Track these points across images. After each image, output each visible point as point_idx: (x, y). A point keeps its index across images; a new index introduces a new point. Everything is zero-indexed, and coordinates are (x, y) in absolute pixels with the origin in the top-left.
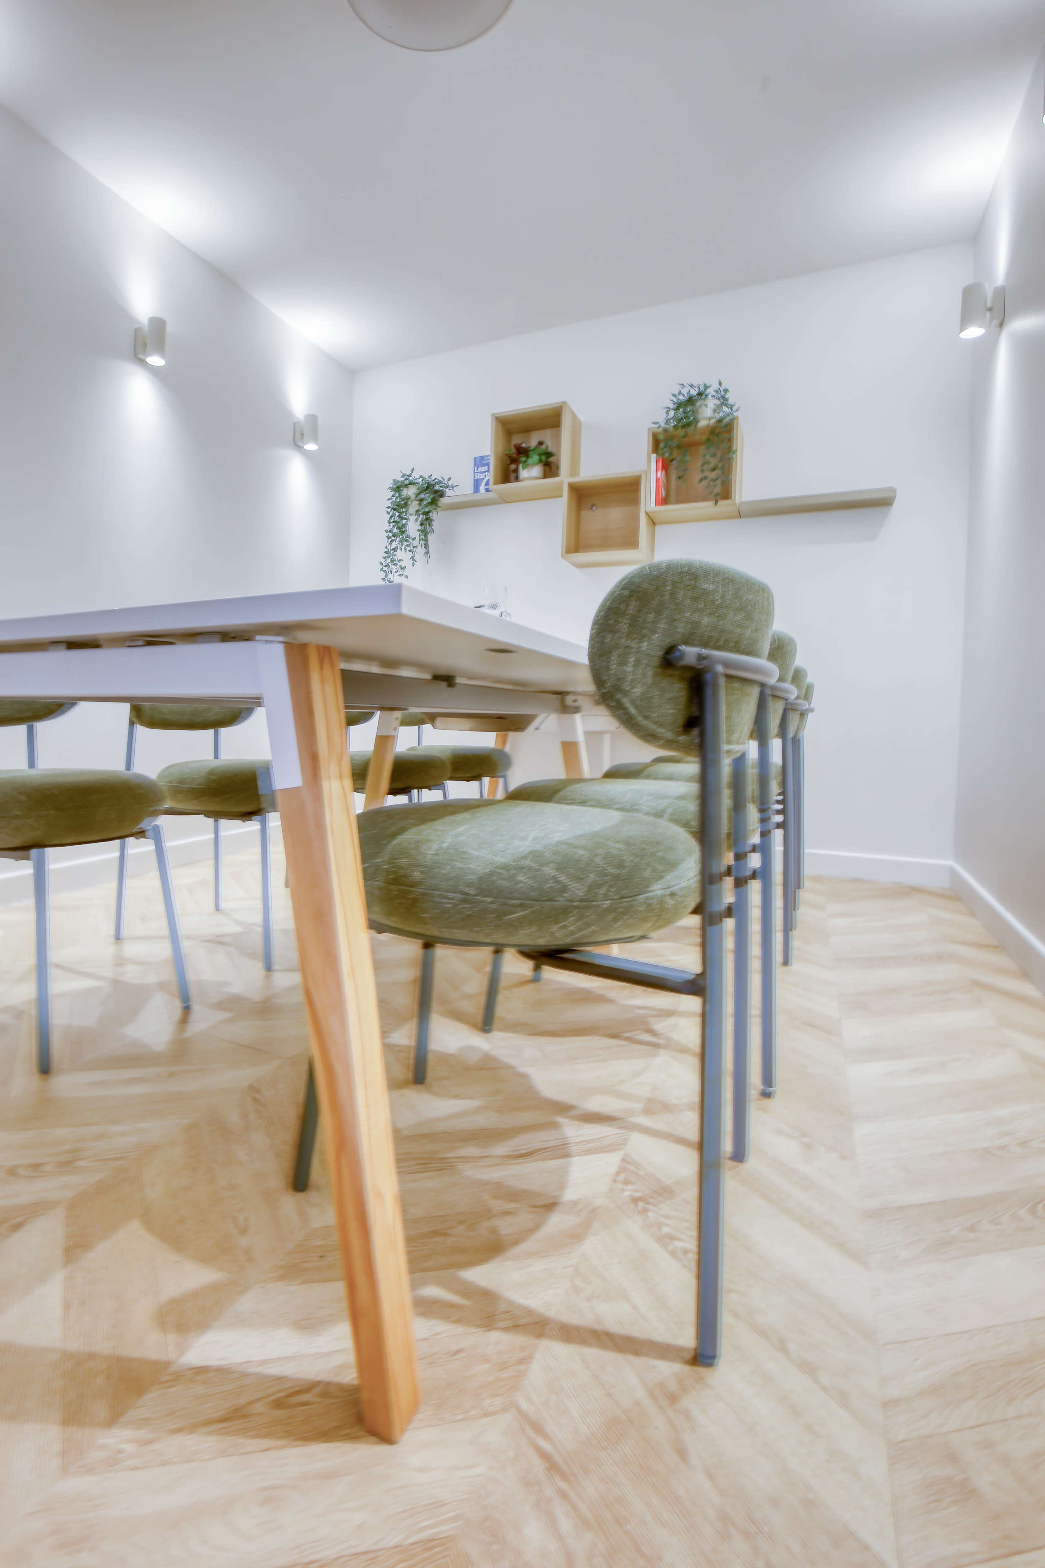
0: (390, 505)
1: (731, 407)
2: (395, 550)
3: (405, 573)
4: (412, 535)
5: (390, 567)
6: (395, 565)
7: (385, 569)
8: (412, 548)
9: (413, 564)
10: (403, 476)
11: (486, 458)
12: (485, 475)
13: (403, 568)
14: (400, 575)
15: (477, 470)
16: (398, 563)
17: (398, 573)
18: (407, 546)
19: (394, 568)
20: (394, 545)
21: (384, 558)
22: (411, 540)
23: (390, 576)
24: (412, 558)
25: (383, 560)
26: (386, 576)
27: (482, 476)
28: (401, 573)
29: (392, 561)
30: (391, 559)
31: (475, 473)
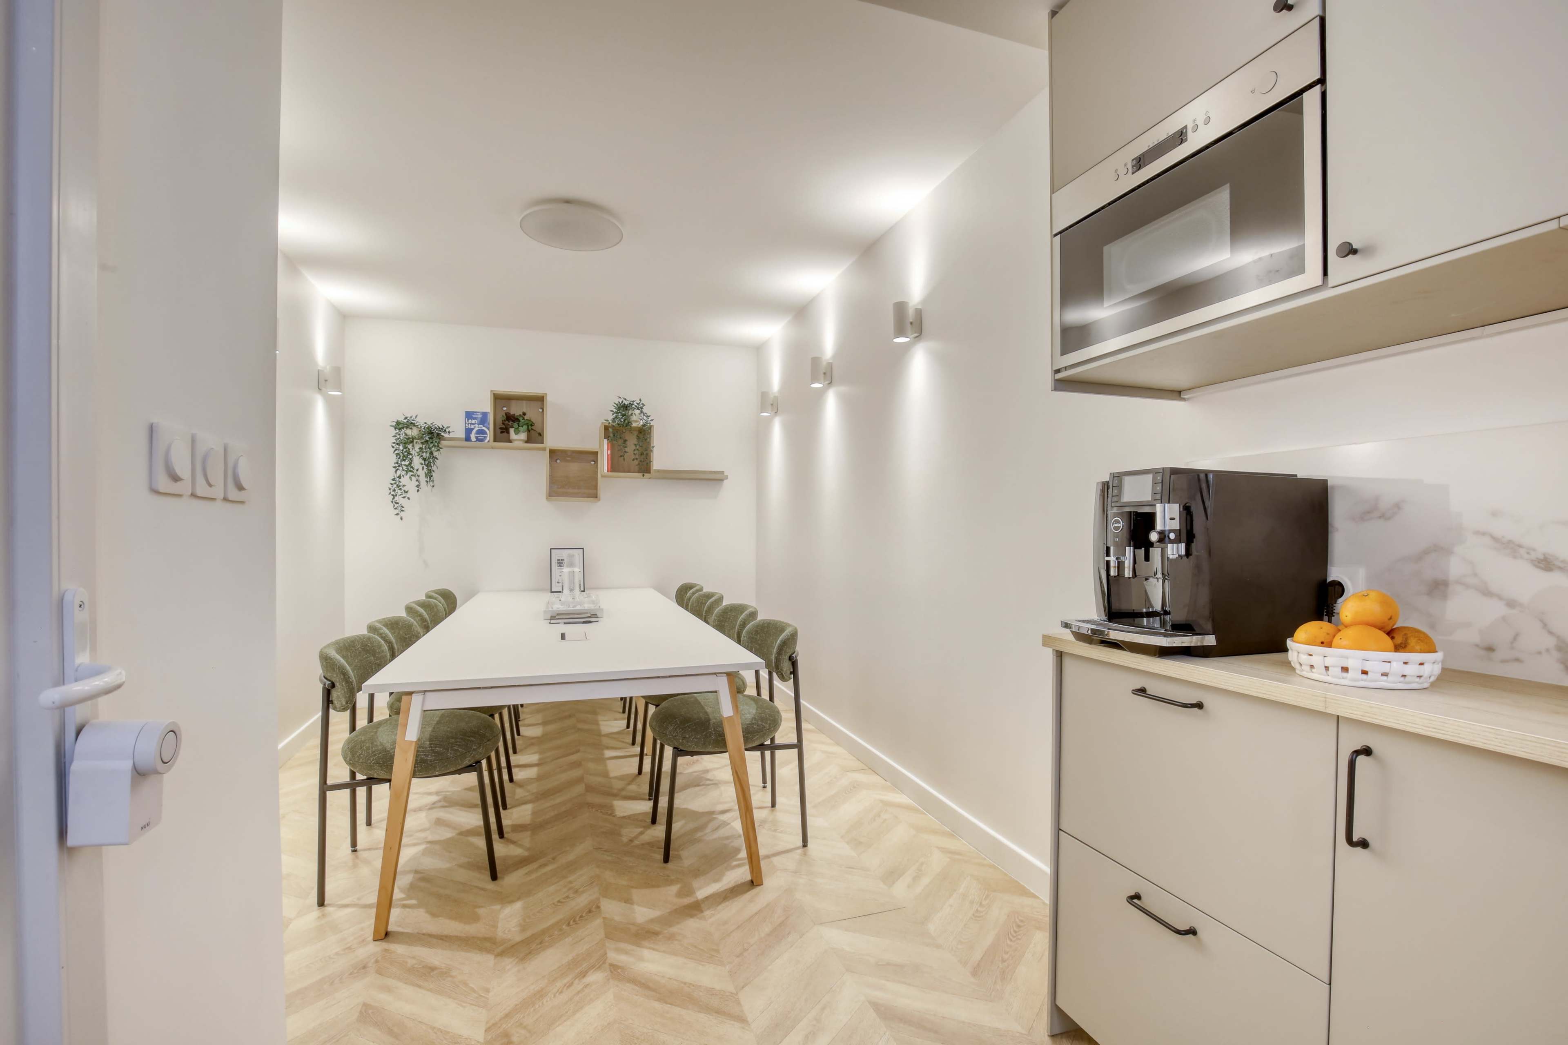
0: (395, 441)
1: (648, 417)
2: (400, 477)
3: (408, 495)
4: (416, 468)
5: (396, 492)
6: (400, 489)
7: (393, 493)
8: (417, 478)
9: (418, 491)
10: (406, 418)
11: (475, 414)
12: (475, 427)
13: (406, 492)
14: (404, 497)
15: (468, 421)
16: (402, 488)
17: (402, 496)
18: (412, 475)
19: (399, 492)
20: (399, 473)
21: (392, 484)
22: (415, 471)
23: (396, 498)
24: (418, 486)
25: (390, 486)
26: (393, 498)
27: (472, 427)
28: (404, 495)
29: (398, 486)
30: (397, 485)
31: (466, 423)
